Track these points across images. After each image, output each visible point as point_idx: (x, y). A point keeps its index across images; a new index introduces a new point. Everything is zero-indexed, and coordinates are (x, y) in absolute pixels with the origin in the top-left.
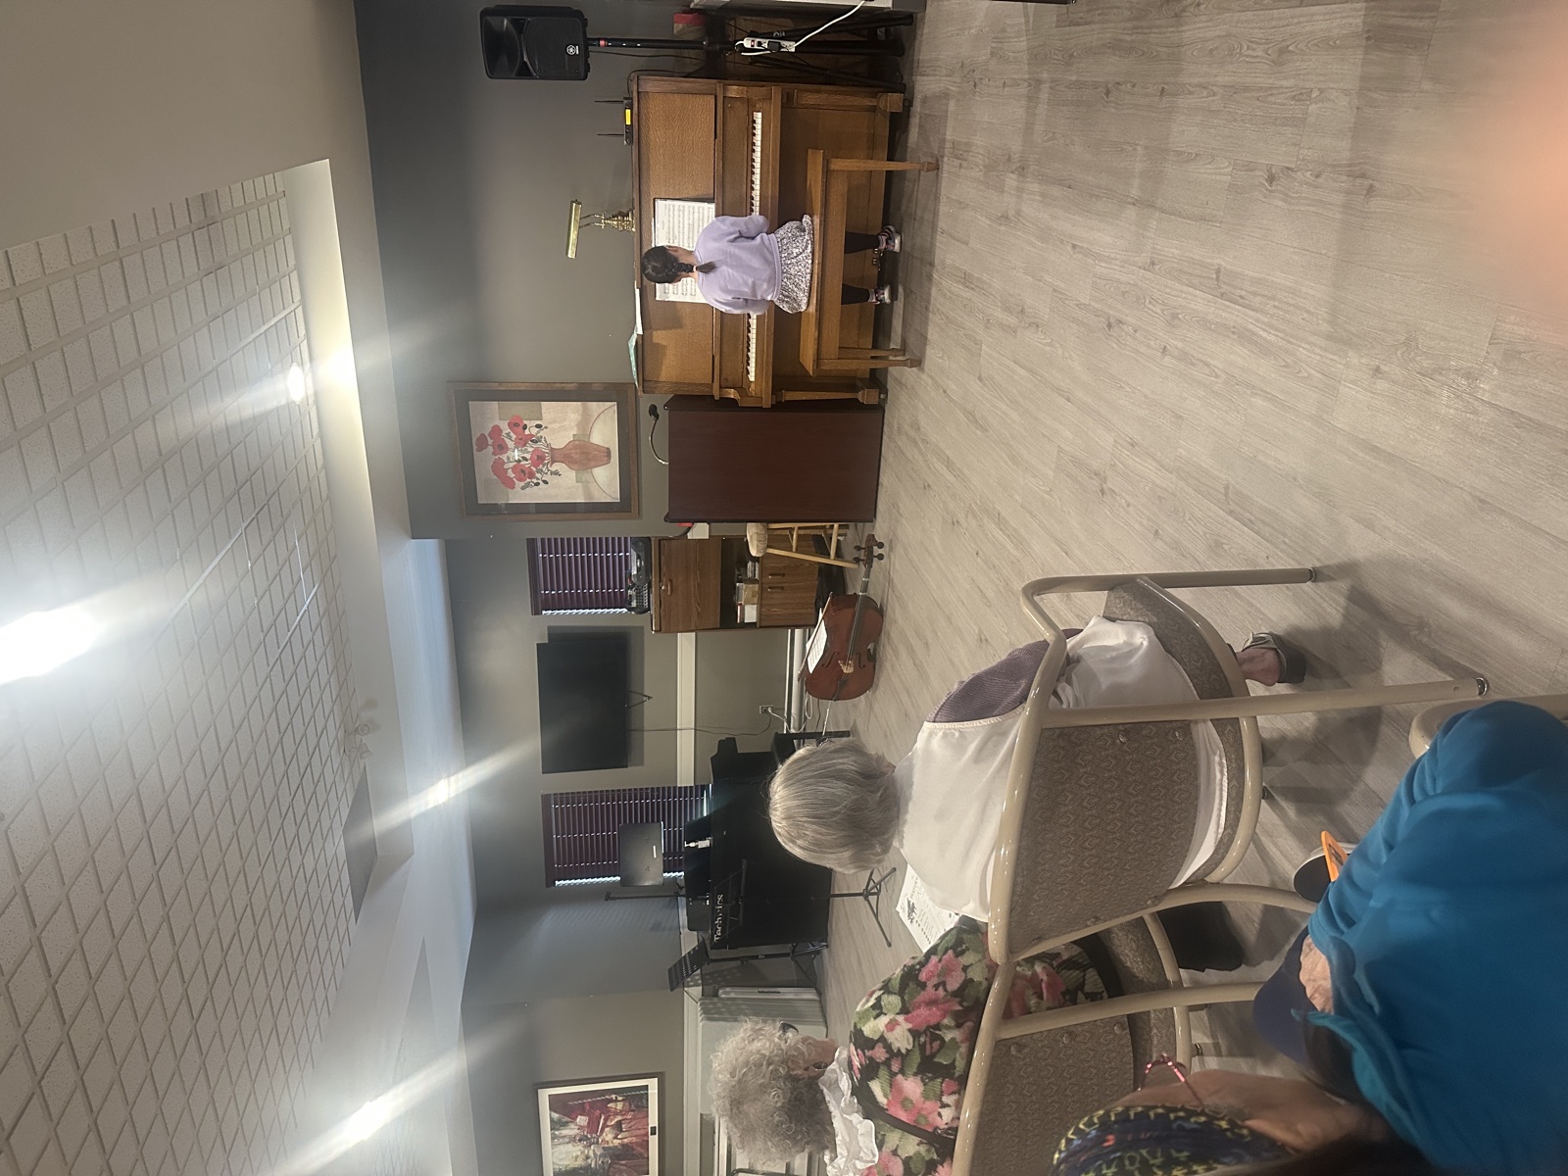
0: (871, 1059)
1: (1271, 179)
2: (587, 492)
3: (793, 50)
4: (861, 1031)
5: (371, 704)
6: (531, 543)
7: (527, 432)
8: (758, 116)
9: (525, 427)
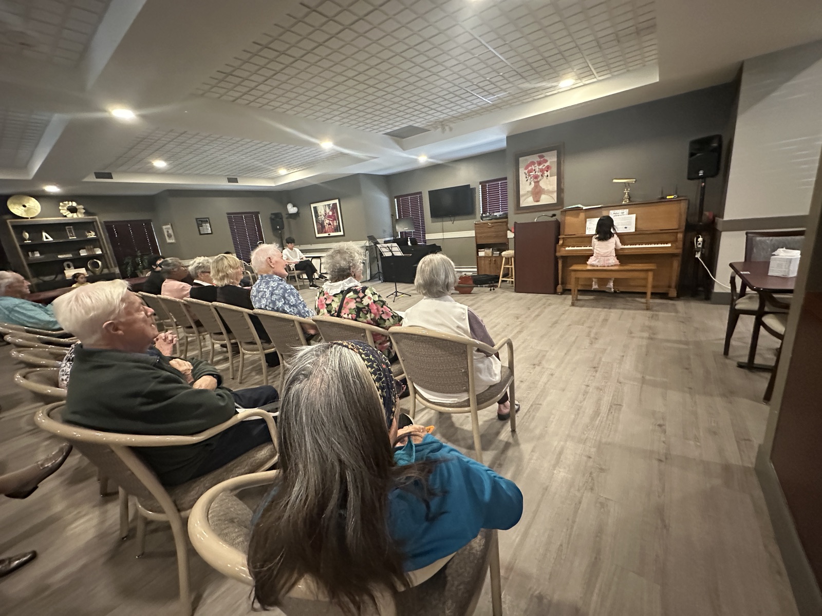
0: (359, 292)
1: (660, 426)
2: (524, 195)
3: (696, 256)
4: (367, 289)
5: (451, 129)
6: (506, 179)
7: (545, 172)
8: (669, 245)
9: (547, 171)
